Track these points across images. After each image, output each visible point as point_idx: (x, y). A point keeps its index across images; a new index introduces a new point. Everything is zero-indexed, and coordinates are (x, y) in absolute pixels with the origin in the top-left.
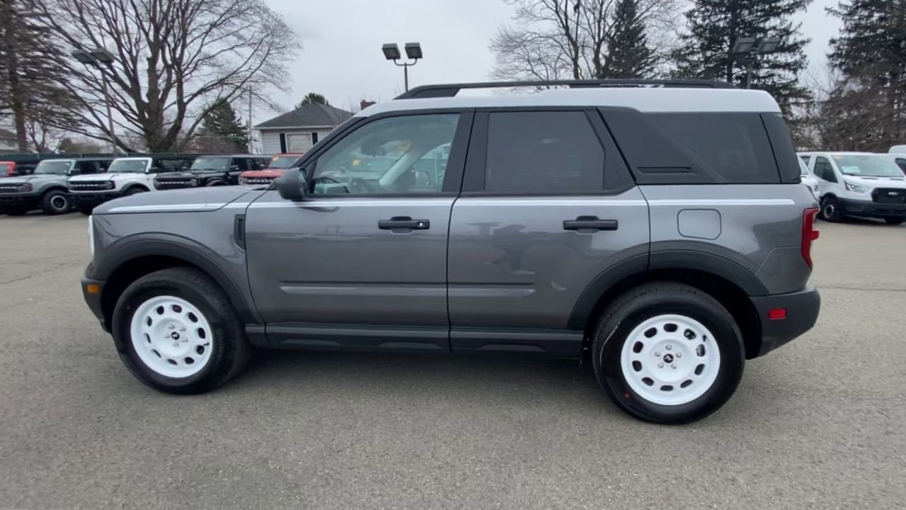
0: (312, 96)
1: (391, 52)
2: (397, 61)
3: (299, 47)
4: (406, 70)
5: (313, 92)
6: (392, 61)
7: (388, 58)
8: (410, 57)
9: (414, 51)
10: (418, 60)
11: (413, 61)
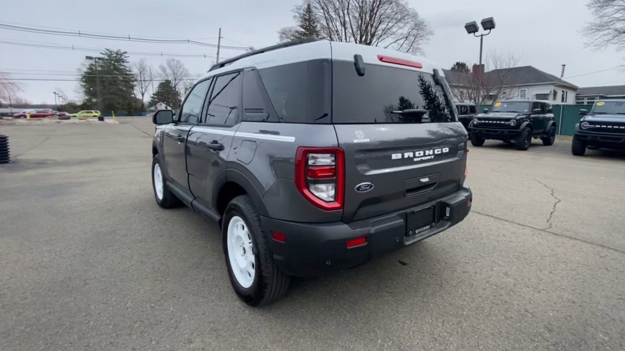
0: (458, 64)
1: (471, 28)
2: (477, 34)
3: (432, 34)
4: (482, 39)
5: (458, 61)
6: (473, 34)
7: (469, 32)
8: (485, 29)
9: (489, 24)
10: (492, 30)
11: (488, 31)
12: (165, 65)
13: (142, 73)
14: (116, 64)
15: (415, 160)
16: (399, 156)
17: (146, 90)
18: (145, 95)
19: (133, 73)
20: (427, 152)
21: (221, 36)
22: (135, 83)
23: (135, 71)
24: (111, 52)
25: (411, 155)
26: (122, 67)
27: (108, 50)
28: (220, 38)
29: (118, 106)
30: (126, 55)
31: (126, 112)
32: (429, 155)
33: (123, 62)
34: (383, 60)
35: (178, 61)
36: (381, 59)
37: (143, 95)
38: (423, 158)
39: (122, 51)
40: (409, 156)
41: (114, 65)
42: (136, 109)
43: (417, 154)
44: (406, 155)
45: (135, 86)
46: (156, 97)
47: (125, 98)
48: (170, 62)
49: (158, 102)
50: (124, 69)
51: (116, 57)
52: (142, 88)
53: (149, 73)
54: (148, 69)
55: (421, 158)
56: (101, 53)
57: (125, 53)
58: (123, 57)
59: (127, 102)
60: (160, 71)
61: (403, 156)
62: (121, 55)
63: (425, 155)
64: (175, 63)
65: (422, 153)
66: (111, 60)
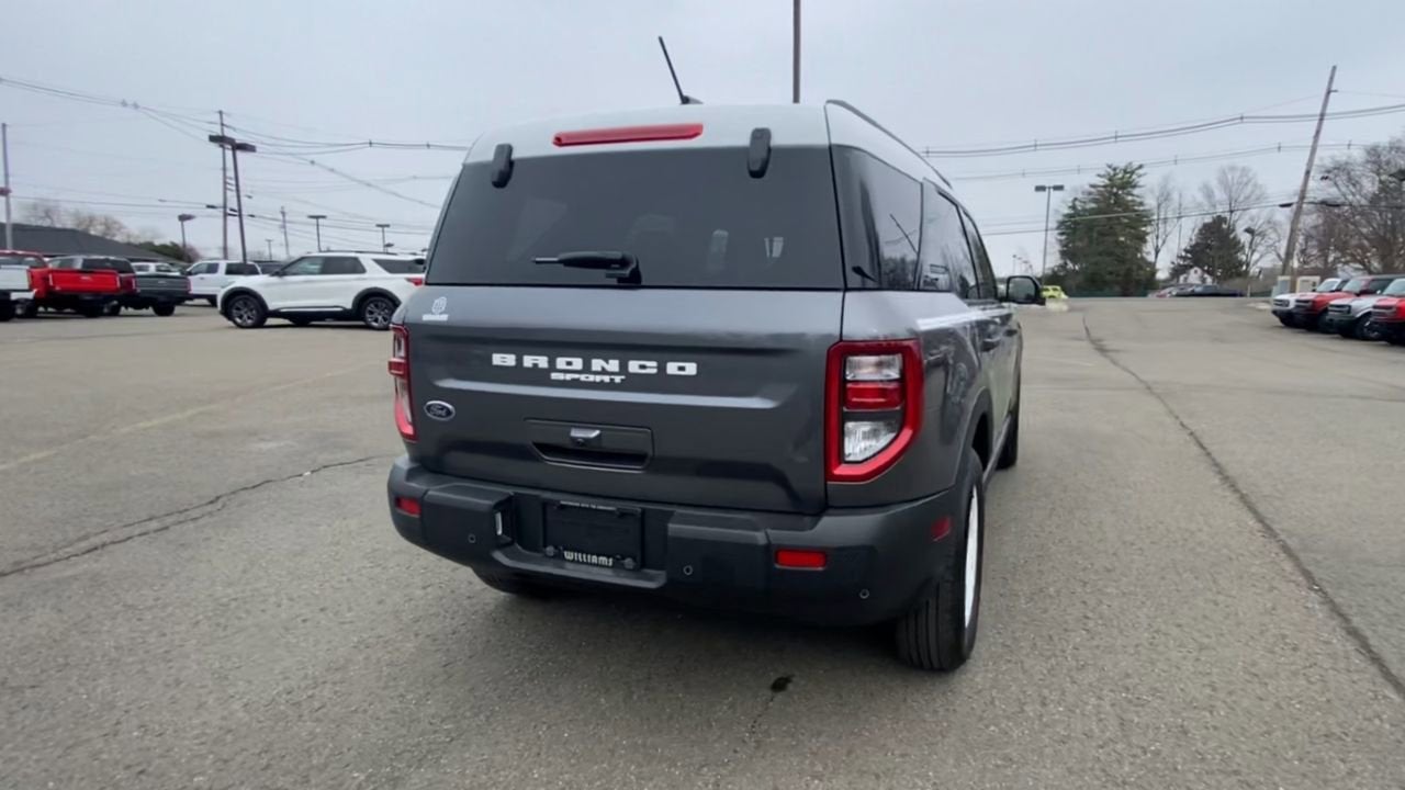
12: (1214, 184)
13: (1163, 205)
14: (1120, 192)
15: (554, 376)
16: (509, 360)
17: (1164, 242)
18: (1160, 255)
19: (1147, 207)
20: (597, 364)
21: (1333, 88)
22: (1149, 229)
23: (1150, 202)
24: (1115, 169)
25: (543, 362)
26: (1130, 198)
27: (1110, 167)
28: (1329, 92)
29: (1108, 277)
30: (1140, 172)
31: (1117, 289)
32: (604, 372)
33: (1134, 187)
34: (564, 141)
35: (1244, 171)
36: (559, 141)
37: (1157, 252)
38: (583, 377)
39: (1135, 165)
40: (535, 365)
41: (1116, 194)
42: (1138, 282)
43: (561, 363)
44: (528, 361)
45: (1147, 234)
46: (1189, 255)
47: (1122, 261)
48: (1224, 173)
49: (1191, 267)
50: (1133, 201)
51: (1123, 177)
52: (1157, 237)
53: (1177, 205)
54: (1175, 196)
55: (576, 376)
56: (1099, 176)
57: (1141, 167)
58: (1134, 177)
59: (1122, 269)
60: (1200, 197)
61: (519, 361)
62: (1132, 173)
63: (587, 369)
64: (1238, 174)
65: (578, 363)
66: (1112, 187)
